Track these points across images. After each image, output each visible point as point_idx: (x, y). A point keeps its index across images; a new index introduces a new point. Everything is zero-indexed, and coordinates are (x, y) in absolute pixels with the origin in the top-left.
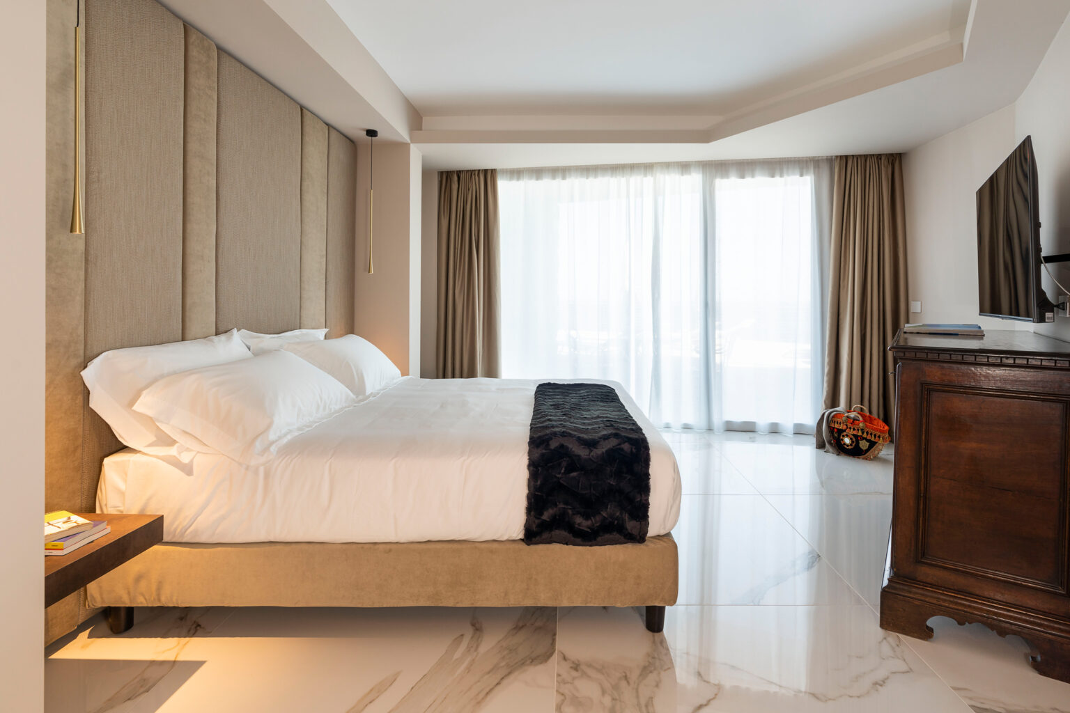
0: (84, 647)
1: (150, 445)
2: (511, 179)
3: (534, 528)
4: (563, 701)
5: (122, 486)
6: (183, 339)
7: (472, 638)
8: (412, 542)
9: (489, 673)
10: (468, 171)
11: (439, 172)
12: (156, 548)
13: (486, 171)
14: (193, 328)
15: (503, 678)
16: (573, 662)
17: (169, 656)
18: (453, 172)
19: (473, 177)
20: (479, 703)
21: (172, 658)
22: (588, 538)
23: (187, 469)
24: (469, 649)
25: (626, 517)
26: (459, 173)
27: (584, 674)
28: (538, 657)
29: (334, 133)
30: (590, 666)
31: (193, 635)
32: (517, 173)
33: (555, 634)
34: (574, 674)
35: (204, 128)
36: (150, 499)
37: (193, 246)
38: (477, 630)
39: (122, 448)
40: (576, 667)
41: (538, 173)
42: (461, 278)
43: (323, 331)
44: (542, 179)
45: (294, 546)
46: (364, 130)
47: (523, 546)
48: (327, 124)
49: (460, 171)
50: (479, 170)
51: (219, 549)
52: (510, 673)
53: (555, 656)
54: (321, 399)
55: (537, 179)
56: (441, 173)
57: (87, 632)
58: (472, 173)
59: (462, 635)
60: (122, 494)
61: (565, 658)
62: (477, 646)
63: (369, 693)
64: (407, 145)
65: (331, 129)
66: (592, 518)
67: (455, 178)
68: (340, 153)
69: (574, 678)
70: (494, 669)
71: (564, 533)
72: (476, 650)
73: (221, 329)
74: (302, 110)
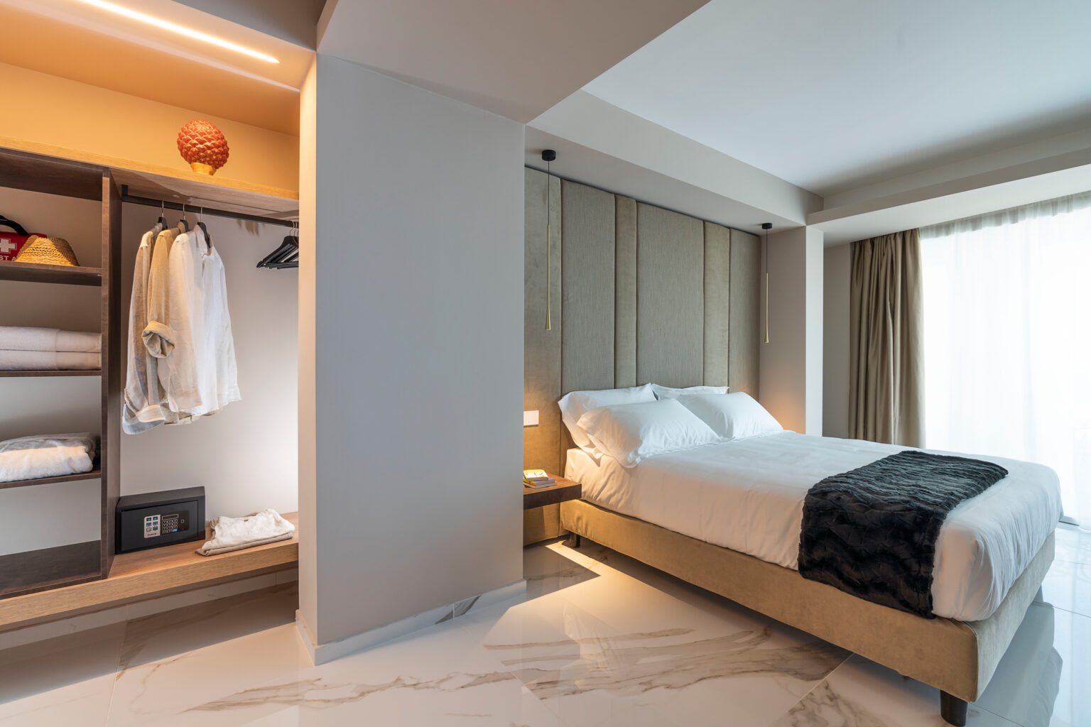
0: (560, 547)
1: (586, 446)
2: (937, 235)
3: (805, 563)
4: (800, 710)
5: (573, 466)
6: (615, 388)
7: (758, 637)
8: (716, 545)
9: (755, 662)
10: (883, 236)
11: (851, 243)
12: (576, 501)
13: (904, 233)
14: (621, 382)
15: (762, 671)
16: (833, 694)
17: (587, 566)
18: (867, 240)
19: (889, 241)
20: (733, 673)
21: (588, 568)
22: (860, 589)
23: (598, 462)
24: (750, 642)
25: (902, 583)
26: (873, 240)
27: (837, 706)
28: (803, 674)
29: (735, 233)
30: (847, 704)
31: (602, 562)
32: (945, 228)
33: (832, 669)
34: (827, 701)
35: (629, 256)
36: (583, 475)
37: (621, 330)
38: (766, 634)
39: (576, 447)
40: (833, 698)
41: (974, 222)
42: (874, 346)
43: (725, 389)
44: (981, 228)
45: (646, 524)
46: (760, 225)
47: (799, 577)
48: (729, 228)
49: (874, 238)
50: (896, 234)
51: (611, 514)
52: (770, 671)
53: (819, 682)
54: (687, 435)
55: (974, 230)
56: (854, 244)
57: (562, 542)
58: (886, 238)
59: (752, 632)
60: (573, 470)
61: (827, 688)
62: (758, 644)
63: (668, 631)
64: (804, 228)
65: (733, 230)
66: (862, 572)
67: (869, 245)
68: (742, 248)
69: (824, 703)
70: (763, 662)
71: (835, 578)
72: (755, 645)
73: (640, 382)
74: (704, 224)
